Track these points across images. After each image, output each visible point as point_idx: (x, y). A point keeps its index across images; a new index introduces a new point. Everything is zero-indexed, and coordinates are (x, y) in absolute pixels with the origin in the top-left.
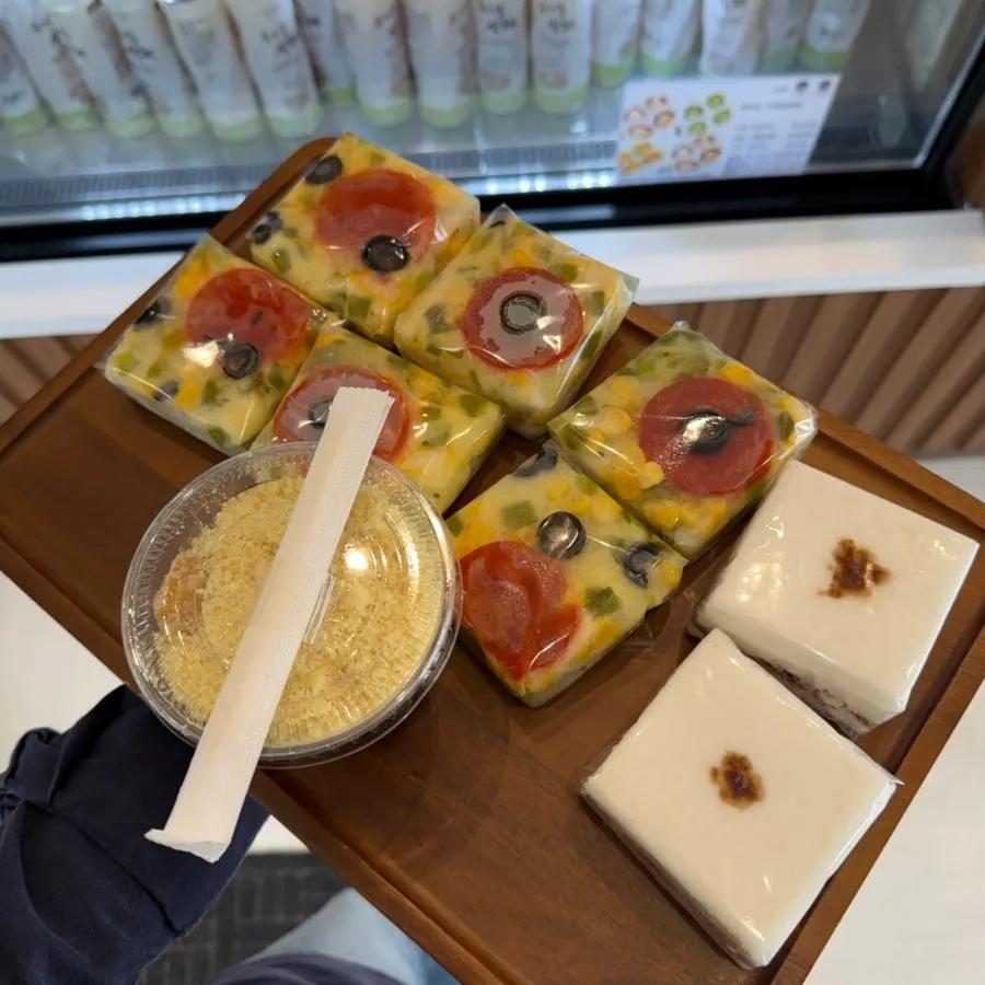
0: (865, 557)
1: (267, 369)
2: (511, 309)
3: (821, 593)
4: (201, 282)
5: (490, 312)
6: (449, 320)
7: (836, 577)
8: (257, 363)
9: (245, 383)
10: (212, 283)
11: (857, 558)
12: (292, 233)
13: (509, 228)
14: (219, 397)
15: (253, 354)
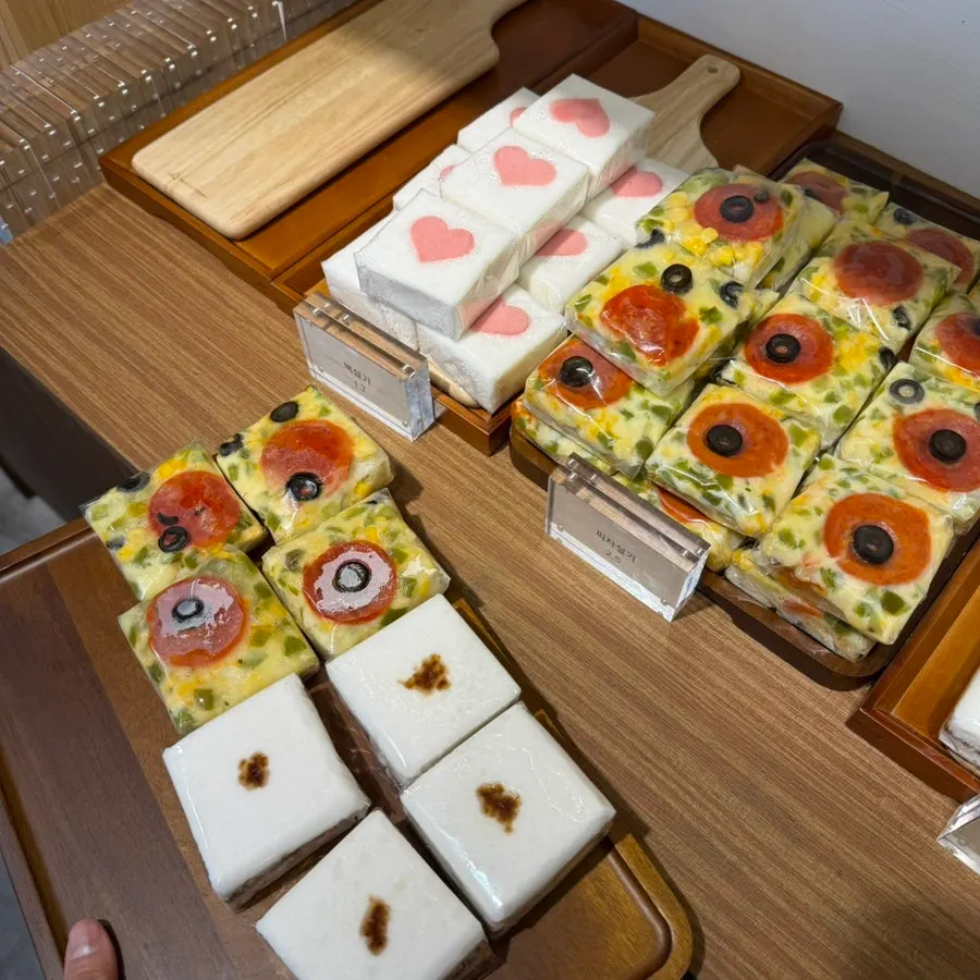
0: (442, 670)
1: (187, 552)
2: (346, 572)
3: (400, 682)
4: (178, 472)
5: (330, 569)
6: (301, 564)
7: (415, 675)
8: (183, 546)
9: (169, 556)
10: (182, 475)
11: (437, 669)
12: (245, 455)
13: (378, 508)
14: (146, 561)
15: (184, 537)
